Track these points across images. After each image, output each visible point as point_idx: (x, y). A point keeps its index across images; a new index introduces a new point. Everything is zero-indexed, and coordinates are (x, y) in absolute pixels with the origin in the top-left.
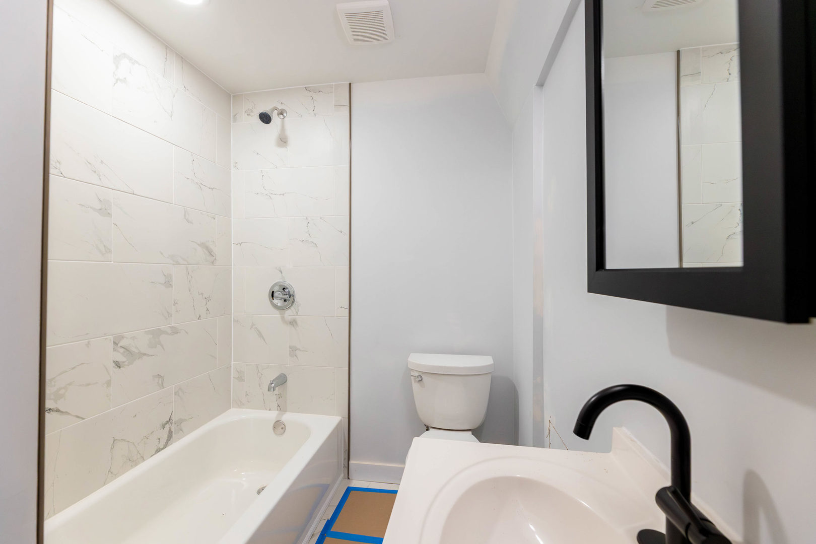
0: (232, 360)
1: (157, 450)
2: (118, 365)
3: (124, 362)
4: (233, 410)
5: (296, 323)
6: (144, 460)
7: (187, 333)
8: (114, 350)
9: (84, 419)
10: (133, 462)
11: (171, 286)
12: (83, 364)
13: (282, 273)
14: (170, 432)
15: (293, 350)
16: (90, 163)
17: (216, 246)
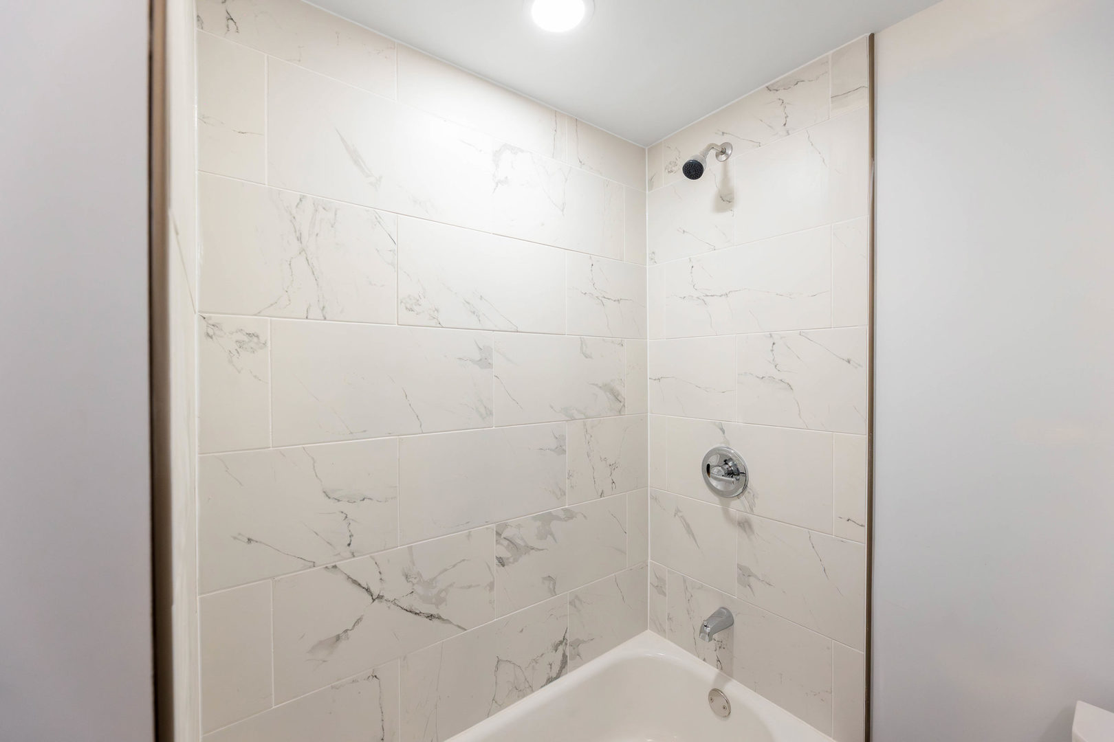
0: (649, 558)
1: (549, 679)
2: (502, 562)
3: (508, 559)
4: (649, 635)
5: (750, 526)
6: (533, 691)
7: (585, 516)
8: (498, 542)
9: (466, 630)
10: (521, 690)
11: (564, 451)
12: (464, 560)
13: (724, 433)
14: (564, 656)
15: (745, 575)
16: (468, 303)
17: (624, 387)
